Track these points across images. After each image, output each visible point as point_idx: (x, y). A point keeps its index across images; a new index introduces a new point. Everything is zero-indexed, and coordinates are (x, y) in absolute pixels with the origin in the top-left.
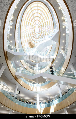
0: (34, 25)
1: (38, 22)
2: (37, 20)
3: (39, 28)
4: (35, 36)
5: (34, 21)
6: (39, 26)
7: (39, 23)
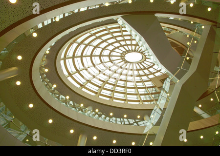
0: (120, 65)
1: (113, 54)
2: (109, 56)
3: (128, 51)
4: (149, 64)
5: (112, 62)
6: (124, 50)
7: (117, 50)
